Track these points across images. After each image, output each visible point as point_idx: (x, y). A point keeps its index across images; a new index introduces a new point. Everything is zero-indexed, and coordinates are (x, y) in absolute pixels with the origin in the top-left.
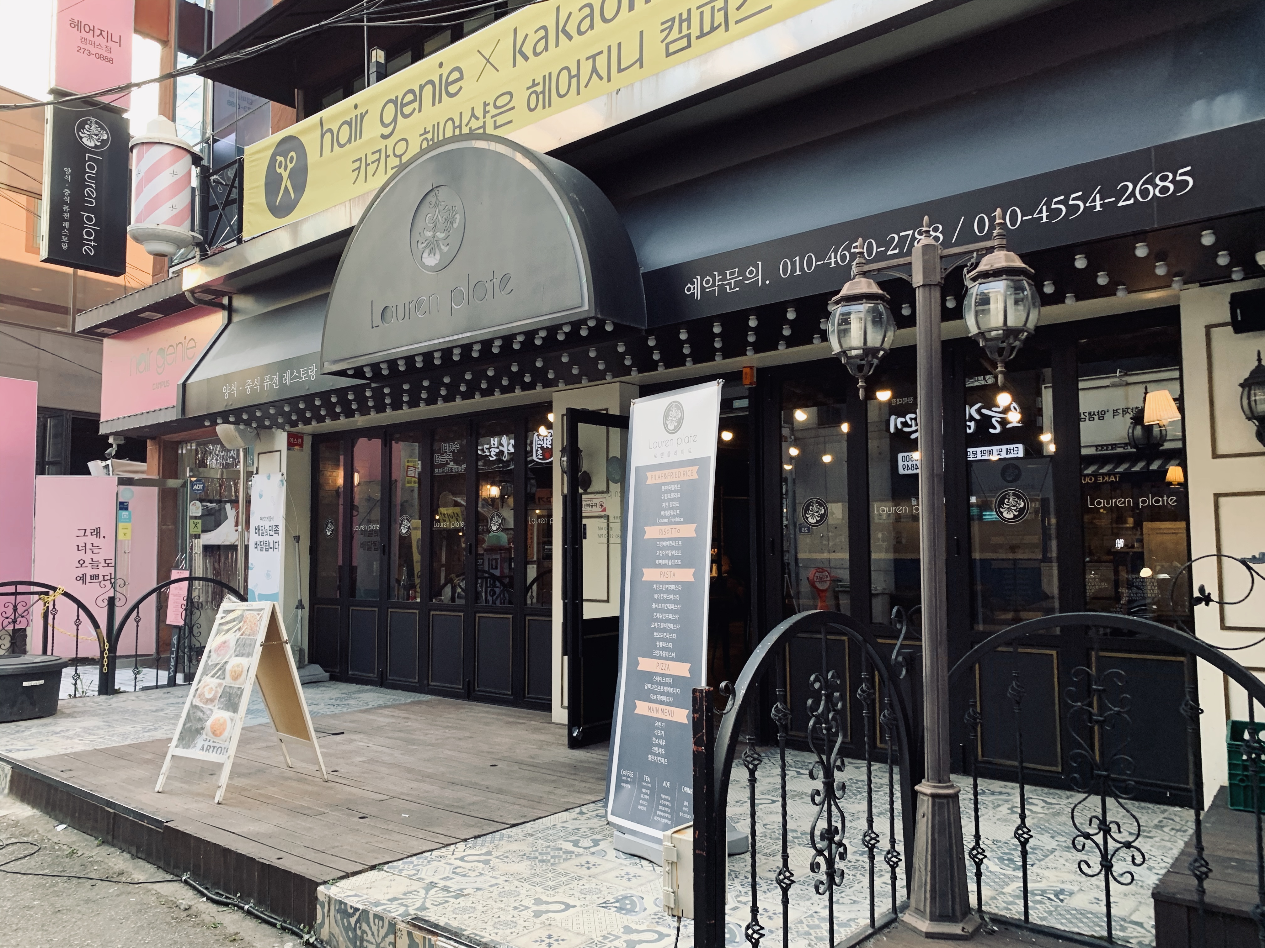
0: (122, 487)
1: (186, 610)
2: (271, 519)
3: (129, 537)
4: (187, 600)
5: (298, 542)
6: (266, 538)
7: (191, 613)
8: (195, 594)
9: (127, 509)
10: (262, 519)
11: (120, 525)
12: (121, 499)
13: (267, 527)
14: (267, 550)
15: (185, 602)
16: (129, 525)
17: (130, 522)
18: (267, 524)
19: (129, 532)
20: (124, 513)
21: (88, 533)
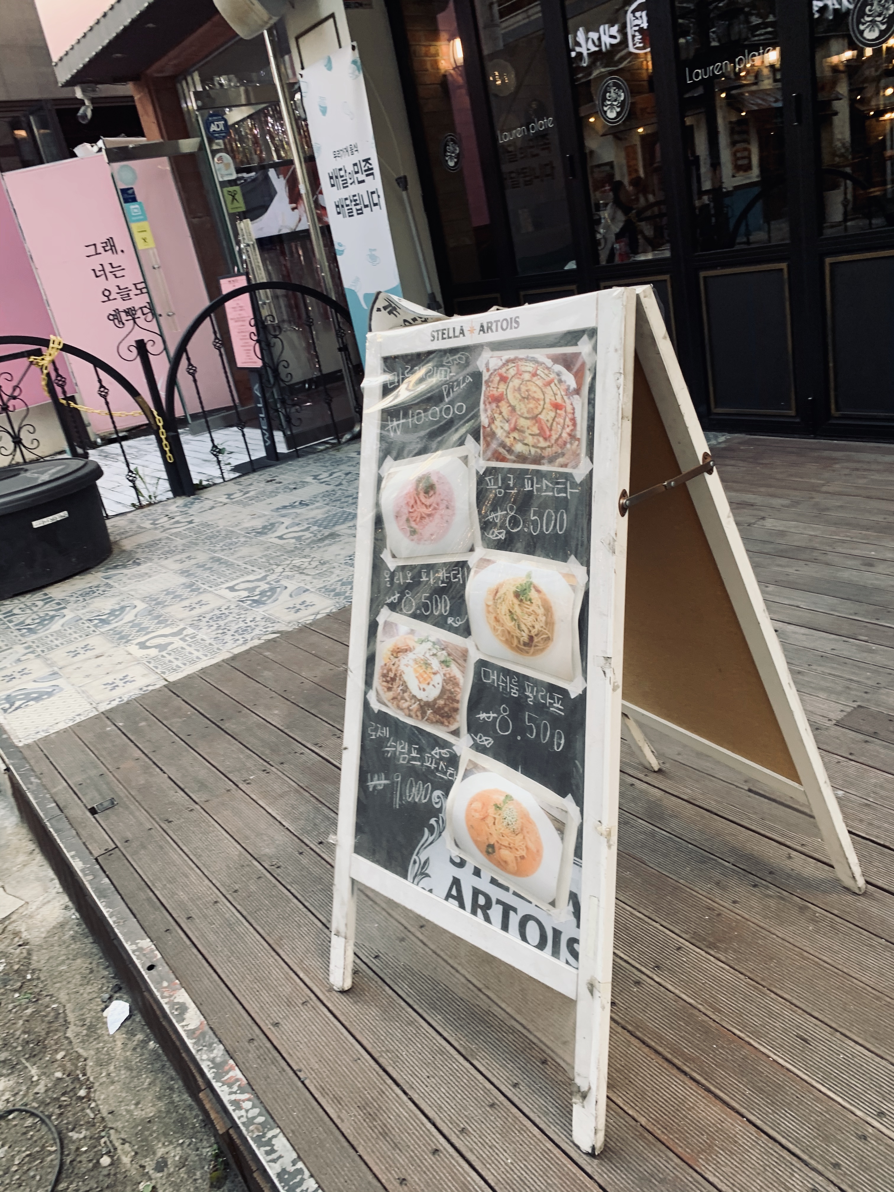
0: (116, 165)
1: (258, 341)
2: (352, 149)
3: (151, 244)
4: (256, 325)
5: (405, 188)
6: (354, 189)
7: (269, 345)
8: (265, 312)
9: (134, 200)
10: (336, 155)
11: (134, 227)
12: (122, 186)
13: (350, 169)
14: (360, 212)
15: (254, 329)
16: (145, 225)
17: (145, 219)
18: (347, 162)
19: (148, 235)
20: (133, 207)
21: (100, 250)
